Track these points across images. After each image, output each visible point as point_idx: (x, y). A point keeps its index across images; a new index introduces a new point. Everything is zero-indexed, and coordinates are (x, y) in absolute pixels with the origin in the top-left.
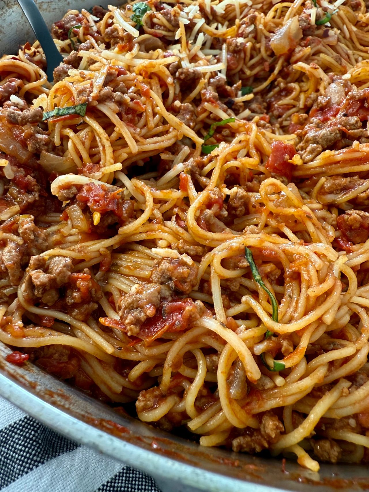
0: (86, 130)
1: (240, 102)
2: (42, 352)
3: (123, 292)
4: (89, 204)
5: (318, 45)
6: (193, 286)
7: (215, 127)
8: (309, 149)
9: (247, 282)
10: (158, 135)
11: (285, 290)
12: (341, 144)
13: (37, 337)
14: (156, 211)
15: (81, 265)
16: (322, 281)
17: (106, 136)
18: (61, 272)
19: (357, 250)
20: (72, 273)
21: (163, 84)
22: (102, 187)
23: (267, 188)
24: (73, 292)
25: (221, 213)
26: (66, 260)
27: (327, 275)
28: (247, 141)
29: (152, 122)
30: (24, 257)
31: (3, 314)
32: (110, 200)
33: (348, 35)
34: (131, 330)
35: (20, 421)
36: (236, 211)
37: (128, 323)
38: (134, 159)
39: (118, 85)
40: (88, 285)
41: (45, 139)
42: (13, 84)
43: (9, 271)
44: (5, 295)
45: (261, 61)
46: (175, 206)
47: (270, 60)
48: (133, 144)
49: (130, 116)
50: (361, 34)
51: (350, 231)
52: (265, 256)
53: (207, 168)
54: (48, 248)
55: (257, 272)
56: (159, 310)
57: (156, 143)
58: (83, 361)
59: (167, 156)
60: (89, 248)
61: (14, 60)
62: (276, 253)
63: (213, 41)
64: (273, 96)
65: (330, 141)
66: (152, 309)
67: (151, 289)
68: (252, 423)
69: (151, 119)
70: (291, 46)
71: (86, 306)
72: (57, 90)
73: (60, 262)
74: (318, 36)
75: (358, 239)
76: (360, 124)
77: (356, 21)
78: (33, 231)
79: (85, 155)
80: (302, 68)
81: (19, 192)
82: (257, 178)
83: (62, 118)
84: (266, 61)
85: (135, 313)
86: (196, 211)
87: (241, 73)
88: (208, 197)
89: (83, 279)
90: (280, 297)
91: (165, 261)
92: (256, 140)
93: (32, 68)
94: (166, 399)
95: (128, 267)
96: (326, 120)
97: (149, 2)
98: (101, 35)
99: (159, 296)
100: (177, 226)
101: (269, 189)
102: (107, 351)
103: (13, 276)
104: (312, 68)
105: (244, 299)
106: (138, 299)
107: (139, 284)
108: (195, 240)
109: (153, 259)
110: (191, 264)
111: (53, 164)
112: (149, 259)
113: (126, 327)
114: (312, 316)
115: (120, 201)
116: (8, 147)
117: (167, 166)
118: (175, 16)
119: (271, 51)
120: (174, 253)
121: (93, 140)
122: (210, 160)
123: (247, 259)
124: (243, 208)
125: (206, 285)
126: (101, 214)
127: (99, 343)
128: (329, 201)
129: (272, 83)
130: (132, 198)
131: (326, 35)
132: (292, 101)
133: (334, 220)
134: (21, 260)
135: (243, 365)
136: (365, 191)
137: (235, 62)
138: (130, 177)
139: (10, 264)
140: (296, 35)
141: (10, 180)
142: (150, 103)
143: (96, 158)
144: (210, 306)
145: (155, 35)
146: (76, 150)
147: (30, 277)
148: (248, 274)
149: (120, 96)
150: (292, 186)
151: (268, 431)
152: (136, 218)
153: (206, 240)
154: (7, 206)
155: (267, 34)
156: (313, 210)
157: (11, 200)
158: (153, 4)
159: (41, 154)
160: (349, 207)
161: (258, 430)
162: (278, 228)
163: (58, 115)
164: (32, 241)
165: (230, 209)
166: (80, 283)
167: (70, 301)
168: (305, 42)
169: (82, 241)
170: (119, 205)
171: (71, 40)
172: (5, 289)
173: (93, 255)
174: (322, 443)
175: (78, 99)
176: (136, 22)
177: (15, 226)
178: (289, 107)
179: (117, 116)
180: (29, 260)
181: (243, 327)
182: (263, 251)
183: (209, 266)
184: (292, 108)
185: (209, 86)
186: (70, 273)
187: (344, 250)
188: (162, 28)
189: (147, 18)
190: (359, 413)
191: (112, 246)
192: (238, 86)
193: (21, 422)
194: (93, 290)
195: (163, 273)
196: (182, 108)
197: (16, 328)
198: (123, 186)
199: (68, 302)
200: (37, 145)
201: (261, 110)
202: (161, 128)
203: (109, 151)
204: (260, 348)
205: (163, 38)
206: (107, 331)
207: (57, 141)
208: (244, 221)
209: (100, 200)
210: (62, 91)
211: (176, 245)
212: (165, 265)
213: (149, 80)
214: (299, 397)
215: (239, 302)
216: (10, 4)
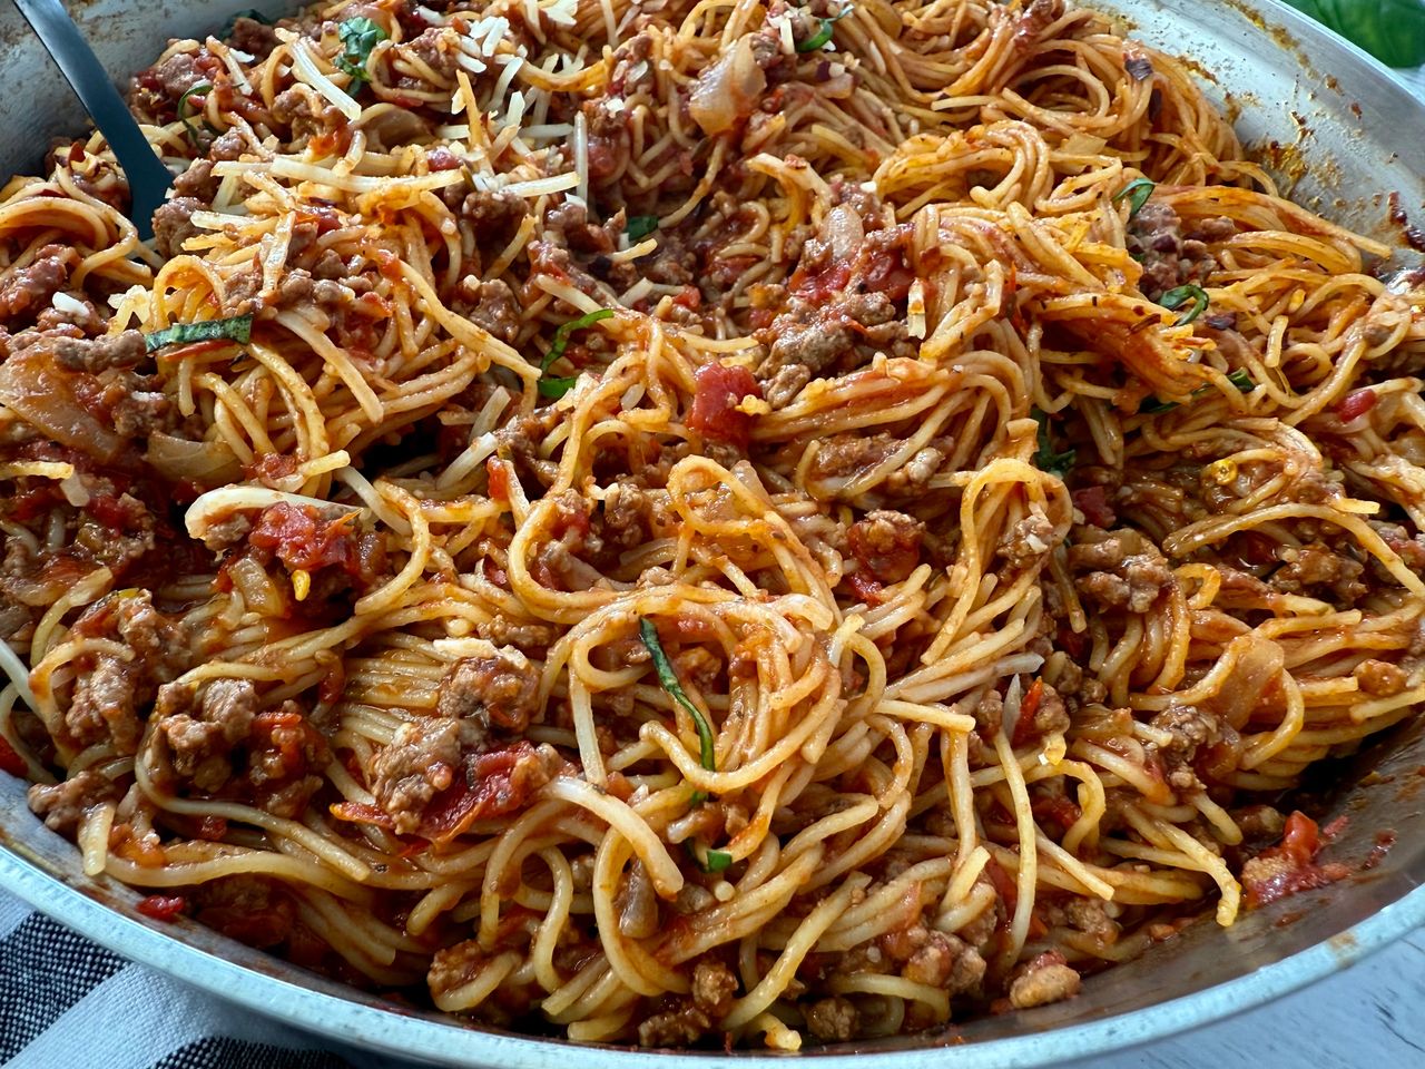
0: (255, 374)
1: (626, 263)
2: (208, 895)
3: (378, 744)
4: (281, 555)
5: (806, 103)
6: (531, 714)
7: (567, 334)
8: (780, 377)
9: (649, 694)
10: (429, 369)
11: (731, 702)
12: (852, 360)
13: (196, 862)
14: (438, 554)
15: (275, 695)
16: (797, 675)
17: (306, 388)
18: (232, 714)
19: (890, 600)
20: (257, 714)
21: (432, 236)
22: (308, 513)
23: (684, 480)
24: (264, 755)
25: (587, 545)
26: (240, 687)
27: (811, 662)
28: (642, 367)
29: (412, 339)
30: (141, 690)
31: (111, 820)
32: (330, 539)
33: (882, 66)
34: (402, 821)
35: (170, 1057)
36: (620, 536)
37: (395, 808)
38: (377, 433)
39: (323, 259)
40: (297, 736)
41: (157, 402)
42: (55, 261)
43: (111, 724)
44: (106, 779)
45: (672, 151)
46: (483, 537)
47: (694, 148)
48: (371, 402)
49: (358, 332)
50: (914, 61)
51: (876, 558)
52: (685, 633)
53: (552, 440)
54: (194, 663)
55: (668, 669)
56: (459, 774)
57: (424, 390)
58: (301, 904)
59: (456, 416)
60: (291, 653)
61: (49, 199)
62: (708, 625)
63: (552, 101)
64: (710, 234)
65: (828, 353)
66: (443, 772)
67: (440, 731)
68: (672, 982)
69: (408, 333)
70: (740, 112)
71: (296, 785)
72: (172, 277)
73: (227, 692)
74: (806, 79)
75: (894, 574)
76: (891, 309)
77: (900, 29)
78: (157, 628)
79: (258, 435)
80: (767, 167)
81: (107, 537)
82: (668, 454)
83: (191, 348)
84: (685, 150)
85: (408, 786)
86: (528, 548)
87: (625, 182)
88: (555, 512)
89: (286, 725)
90: (719, 717)
91: (464, 666)
92: (662, 361)
93: (94, 211)
94: (492, 960)
95: (384, 688)
96: (825, 298)
97: (379, 6)
98: (265, 107)
99: (458, 744)
100: (488, 585)
101: (690, 481)
102: (354, 875)
103: (122, 733)
104: (791, 167)
105: (644, 730)
106: (411, 754)
107: (412, 723)
108: (529, 613)
109: (440, 663)
110: (522, 667)
111: (181, 462)
112: (431, 665)
113: (390, 817)
114: (782, 750)
115: (350, 540)
116: (67, 430)
117: (458, 440)
118: (447, 52)
119: (693, 126)
120: (485, 647)
121: (275, 396)
122: (559, 420)
123: (646, 644)
124: (637, 527)
125: (561, 709)
126: (311, 574)
127: (334, 862)
128: (830, 494)
129: (704, 202)
130: (380, 526)
131: (823, 76)
132: (754, 245)
133: (841, 536)
134: (135, 695)
135: (644, 867)
136: (902, 467)
137: (609, 158)
138: (371, 477)
139: (112, 708)
140: (751, 83)
141: (78, 509)
142: (405, 294)
143: (285, 438)
144: (571, 753)
145: (403, 104)
146: (235, 426)
147: (164, 734)
148: (651, 678)
149: (330, 290)
150: (744, 468)
151: (706, 993)
152: (395, 574)
153: (555, 610)
154: (79, 571)
155: (683, 80)
156: (791, 519)
157: (86, 557)
158: (391, 8)
159: (150, 440)
160: (874, 503)
161: (688, 997)
162: (714, 567)
163: (182, 342)
164: (156, 651)
165: (609, 533)
166: (279, 735)
167: (259, 776)
168: (773, 99)
169: (272, 639)
170: (351, 548)
171: (187, 125)
172: (102, 767)
173: (301, 668)
174: (821, 1006)
175: (229, 302)
176: (351, 73)
177: (110, 619)
178: (748, 260)
179: (326, 338)
180: (155, 694)
181: (642, 790)
182: (680, 624)
183: (565, 667)
184: (753, 264)
185: (546, 229)
186: (252, 715)
187: (864, 601)
188: (419, 83)
189: (380, 60)
190: (885, 935)
191: (344, 642)
192: (619, 222)
193: (171, 1061)
194: (310, 747)
195: (463, 692)
196: (484, 292)
197: (146, 848)
198: (356, 500)
199: (255, 779)
200: (139, 419)
201: (680, 275)
202: (435, 351)
203: (316, 422)
204: (679, 830)
205: (423, 110)
206: (349, 834)
207: (186, 405)
208: (644, 556)
209: (304, 543)
210: (184, 279)
211: (488, 627)
212: (466, 676)
213: (397, 228)
214: (764, 917)
215: (635, 737)
216: (13, 34)
